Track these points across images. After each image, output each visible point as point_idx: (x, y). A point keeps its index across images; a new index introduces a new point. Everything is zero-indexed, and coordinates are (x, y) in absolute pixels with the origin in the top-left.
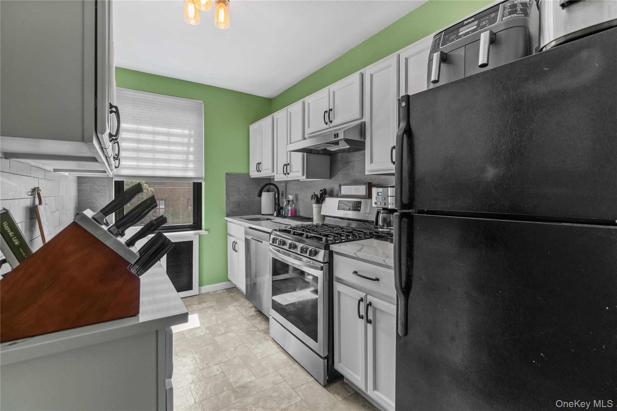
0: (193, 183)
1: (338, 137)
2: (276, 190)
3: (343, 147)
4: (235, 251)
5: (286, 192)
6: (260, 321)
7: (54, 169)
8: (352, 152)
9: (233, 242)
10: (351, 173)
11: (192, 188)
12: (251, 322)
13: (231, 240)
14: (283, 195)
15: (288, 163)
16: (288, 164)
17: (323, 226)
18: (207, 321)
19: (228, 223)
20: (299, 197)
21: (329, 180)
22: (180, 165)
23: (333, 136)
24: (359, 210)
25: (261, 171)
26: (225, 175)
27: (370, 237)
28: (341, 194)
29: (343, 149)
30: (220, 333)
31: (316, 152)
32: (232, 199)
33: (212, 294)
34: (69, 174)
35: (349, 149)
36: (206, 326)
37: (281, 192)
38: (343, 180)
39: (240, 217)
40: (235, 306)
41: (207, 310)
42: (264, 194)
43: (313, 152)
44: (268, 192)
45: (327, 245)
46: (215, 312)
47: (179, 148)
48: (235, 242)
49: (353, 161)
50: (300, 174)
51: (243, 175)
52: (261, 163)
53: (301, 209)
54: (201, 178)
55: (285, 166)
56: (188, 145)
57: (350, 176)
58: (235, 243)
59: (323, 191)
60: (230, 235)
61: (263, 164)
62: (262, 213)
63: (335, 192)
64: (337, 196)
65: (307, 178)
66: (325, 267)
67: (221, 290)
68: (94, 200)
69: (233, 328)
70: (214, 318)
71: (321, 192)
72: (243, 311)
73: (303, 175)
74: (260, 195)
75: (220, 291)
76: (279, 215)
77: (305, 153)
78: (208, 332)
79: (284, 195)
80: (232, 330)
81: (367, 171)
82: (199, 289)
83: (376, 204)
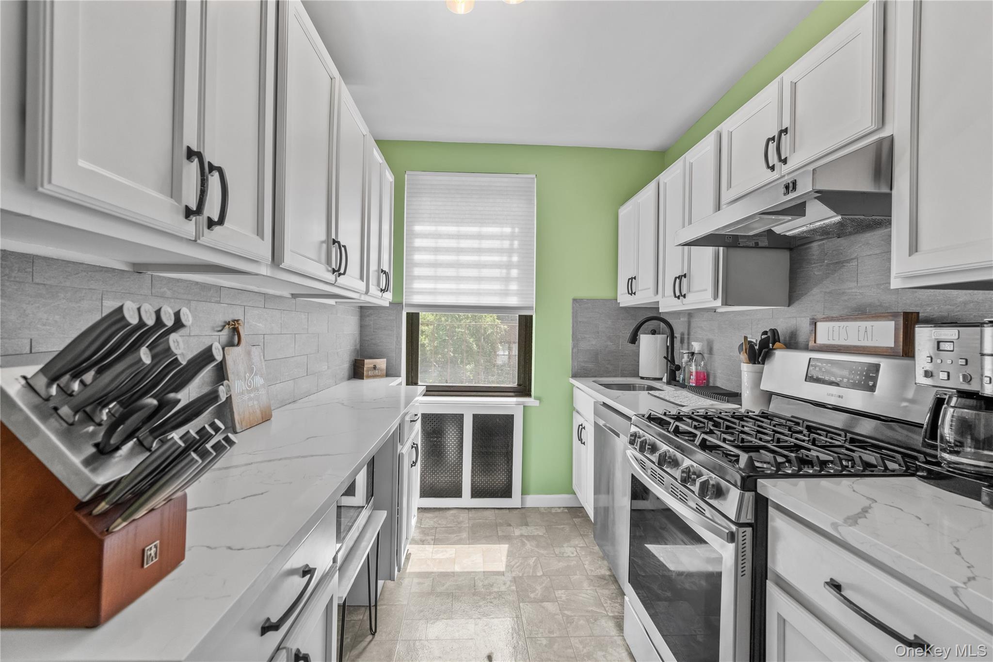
0: (519, 315)
1: (794, 188)
2: (667, 330)
3: (822, 223)
4: (582, 443)
5: (689, 334)
6: (612, 593)
7: (292, 294)
8: (851, 234)
9: (579, 426)
10: (849, 289)
11: (518, 324)
12: (596, 589)
13: (578, 420)
14: (682, 341)
15: (685, 273)
16: (685, 276)
17: (759, 418)
18: (518, 564)
19: (575, 389)
20: (716, 347)
21: (786, 308)
22: (497, 286)
23: (783, 190)
24: (872, 389)
25: (635, 294)
26: (571, 301)
27: (906, 471)
28: (815, 342)
29: (821, 228)
30: (532, 596)
31: (752, 244)
32: (583, 345)
33: (544, 513)
34: (336, 302)
35: (841, 224)
36: (514, 574)
37: (680, 336)
38: (825, 307)
39: (594, 379)
40: (575, 547)
41: (526, 542)
42: (645, 340)
43: (741, 245)
44: (653, 334)
45: (749, 477)
46: (536, 549)
47: (496, 258)
48: (582, 425)
49: (857, 258)
50: (709, 294)
51: (605, 301)
52: (635, 278)
53: (719, 371)
54: (531, 308)
55: (677, 279)
56: (510, 251)
57: (846, 298)
58: (581, 428)
59: (769, 334)
60: (578, 412)
61: (639, 278)
62: (640, 375)
63: (802, 338)
64: (806, 348)
65: (725, 303)
66: (741, 535)
67: (560, 508)
68: (378, 341)
69: (559, 593)
70: (533, 561)
71: (763, 337)
72: (587, 563)
73: (716, 297)
74: (634, 339)
75: (557, 509)
76: (672, 380)
77: (721, 249)
78: (514, 588)
79: (686, 341)
80: (556, 598)
81: (896, 277)
82: (522, 498)
83: (932, 376)
